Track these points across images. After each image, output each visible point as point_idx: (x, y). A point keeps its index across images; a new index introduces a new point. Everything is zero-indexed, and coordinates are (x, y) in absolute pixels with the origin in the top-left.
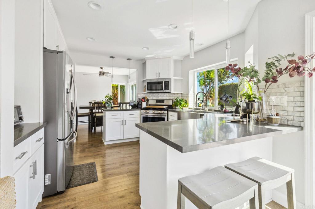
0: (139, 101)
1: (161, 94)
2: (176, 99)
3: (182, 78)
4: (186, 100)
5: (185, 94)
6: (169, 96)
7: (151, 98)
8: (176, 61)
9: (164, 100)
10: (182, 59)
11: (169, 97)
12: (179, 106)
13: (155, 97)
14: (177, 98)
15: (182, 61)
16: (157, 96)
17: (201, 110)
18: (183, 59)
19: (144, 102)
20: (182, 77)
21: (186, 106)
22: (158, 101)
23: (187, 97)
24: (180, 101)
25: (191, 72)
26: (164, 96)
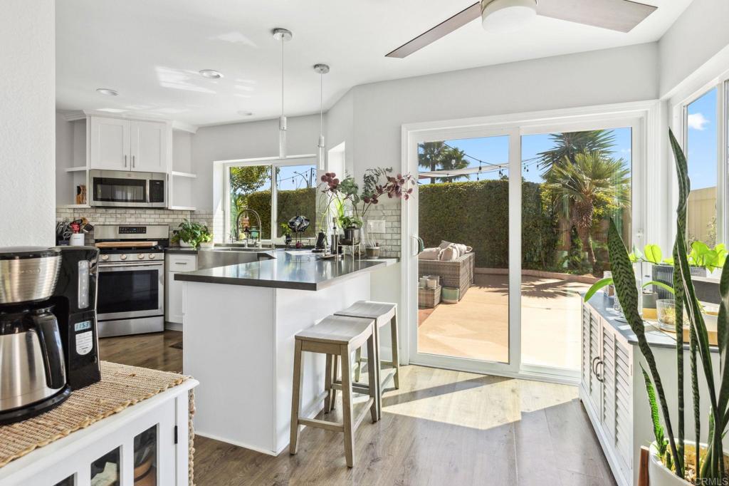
0: (62, 232)
1: (133, 211)
2: (183, 223)
3: (194, 176)
4: (205, 227)
5: (203, 212)
6: (157, 216)
7: (101, 220)
8: (177, 134)
9: (145, 228)
10: (195, 132)
11: (157, 220)
12: (190, 241)
13: (114, 220)
14: (184, 221)
15: (192, 134)
16: (119, 216)
17: (247, 247)
18: (197, 131)
19: (80, 231)
20: (192, 173)
21: (209, 239)
22: (124, 229)
23: (210, 220)
24: (193, 228)
25: (217, 165)
26: (143, 216)
